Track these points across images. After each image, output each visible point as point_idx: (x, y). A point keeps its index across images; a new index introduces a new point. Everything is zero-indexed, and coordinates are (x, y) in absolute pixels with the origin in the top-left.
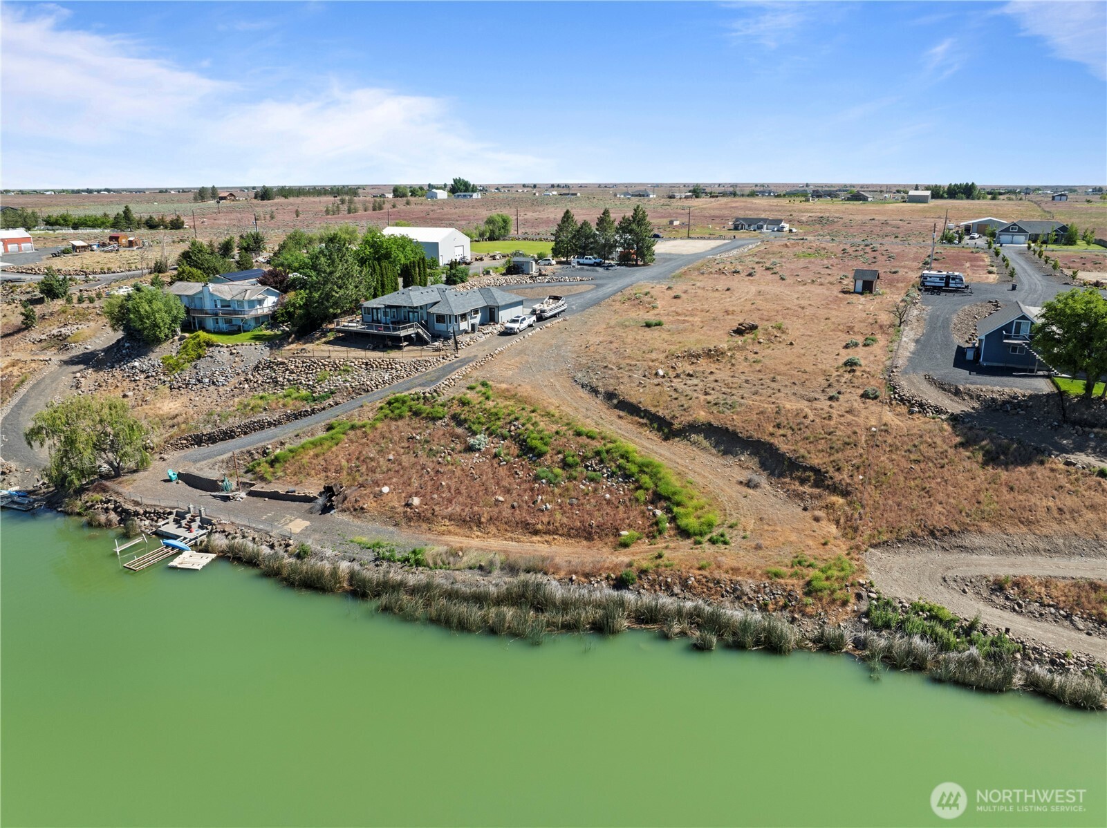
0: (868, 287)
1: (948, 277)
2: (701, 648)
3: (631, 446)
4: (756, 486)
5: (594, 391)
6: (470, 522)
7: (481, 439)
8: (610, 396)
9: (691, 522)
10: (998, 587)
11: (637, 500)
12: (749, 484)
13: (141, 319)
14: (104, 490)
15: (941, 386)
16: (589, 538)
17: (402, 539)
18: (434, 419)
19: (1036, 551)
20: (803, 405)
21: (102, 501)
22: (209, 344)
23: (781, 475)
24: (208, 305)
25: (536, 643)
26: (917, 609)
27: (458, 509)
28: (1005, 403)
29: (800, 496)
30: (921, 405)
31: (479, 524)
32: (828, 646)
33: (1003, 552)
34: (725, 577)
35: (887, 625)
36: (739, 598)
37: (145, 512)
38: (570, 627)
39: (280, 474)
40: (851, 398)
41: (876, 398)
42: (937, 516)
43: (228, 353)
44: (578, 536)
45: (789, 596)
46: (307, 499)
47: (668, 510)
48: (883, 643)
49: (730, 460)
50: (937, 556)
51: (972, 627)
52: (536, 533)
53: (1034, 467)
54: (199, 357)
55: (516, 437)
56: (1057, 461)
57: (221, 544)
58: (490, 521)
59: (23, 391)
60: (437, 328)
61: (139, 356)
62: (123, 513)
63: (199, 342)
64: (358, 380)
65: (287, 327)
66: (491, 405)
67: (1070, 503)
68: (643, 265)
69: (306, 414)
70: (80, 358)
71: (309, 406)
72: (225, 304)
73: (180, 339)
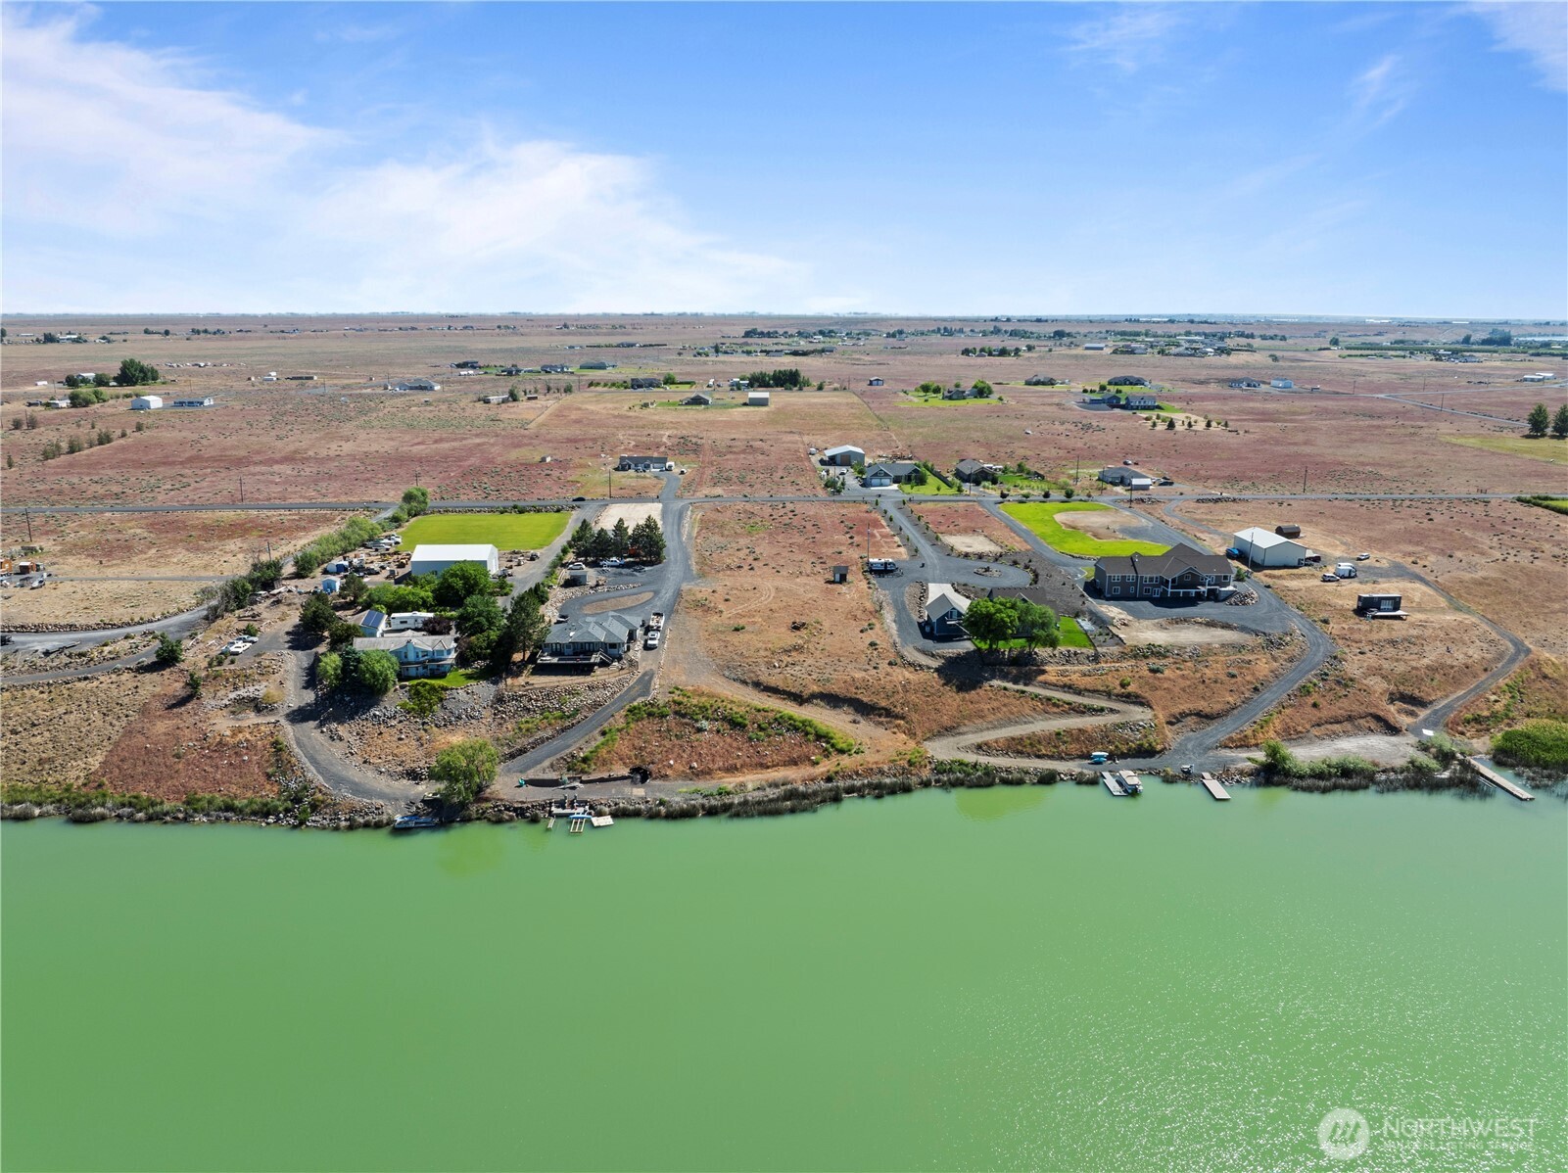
0: (843, 579)
1: (886, 563)
2: (879, 797)
3: (792, 713)
4: (859, 723)
5: (744, 682)
6: (731, 769)
7: (705, 724)
8: (755, 684)
9: (841, 745)
10: (979, 747)
11: (809, 740)
12: (854, 722)
13: (374, 674)
14: (487, 800)
15: (924, 652)
16: (796, 764)
17: (706, 785)
18: (663, 716)
19: (988, 729)
20: (863, 674)
21: (491, 808)
22: (445, 689)
23: (868, 714)
24: (411, 657)
25: (815, 811)
26: (953, 762)
27: (721, 764)
28: (956, 658)
29: (881, 723)
30: (920, 666)
31: (736, 769)
32: (926, 784)
33: (976, 732)
34: (874, 766)
35: (945, 771)
36: (883, 774)
37: (533, 806)
38: (823, 801)
39: (594, 767)
40: (884, 665)
41: (896, 664)
42: (946, 720)
43: (465, 694)
44: (789, 764)
45: (904, 768)
46: (623, 778)
47: (828, 742)
48: (946, 779)
49: (838, 711)
50: (951, 739)
51: (976, 764)
52: (768, 767)
53: (978, 690)
54: (441, 700)
55: (724, 719)
56: (986, 685)
57: (607, 809)
58: (742, 766)
59: (297, 750)
60: (612, 652)
61: (372, 706)
62: (515, 810)
63: (433, 689)
64: (589, 698)
65: (479, 664)
66: (695, 702)
67: (995, 704)
68: (658, 561)
69: (569, 728)
70: (299, 716)
71: (568, 722)
72: (425, 654)
73: (402, 687)
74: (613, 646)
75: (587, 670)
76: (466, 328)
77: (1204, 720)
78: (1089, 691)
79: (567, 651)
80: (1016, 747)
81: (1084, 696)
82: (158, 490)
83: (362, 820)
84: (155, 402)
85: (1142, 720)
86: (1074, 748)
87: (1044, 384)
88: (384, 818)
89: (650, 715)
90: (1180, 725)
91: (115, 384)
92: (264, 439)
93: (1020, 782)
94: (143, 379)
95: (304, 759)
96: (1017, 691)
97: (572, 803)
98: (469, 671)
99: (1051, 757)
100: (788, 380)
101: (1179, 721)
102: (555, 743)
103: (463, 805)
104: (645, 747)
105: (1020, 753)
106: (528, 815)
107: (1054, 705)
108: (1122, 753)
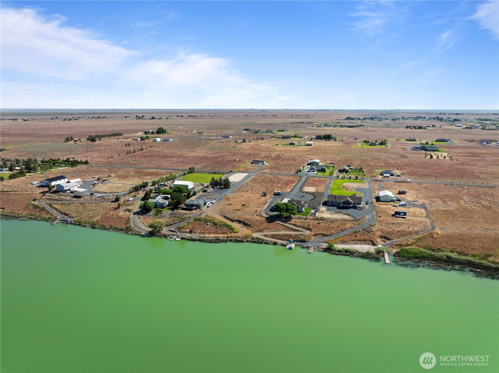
0: (265, 195)
2: (236, 242)
3: (228, 223)
5: (223, 216)
6: (209, 233)
7: (209, 223)
8: (225, 217)
9: (235, 231)
10: (265, 235)
12: (242, 227)
13: (149, 207)
14: (159, 233)
15: (266, 214)
16: (224, 234)
17: (202, 235)
18: (202, 221)
19: (270, 232)
20: (249, 217)
22: (162, 211)
23: (246, 225)
24: (158, 204)
26: (256, 237)
28: (272, 215)
29: (248, 228)
30: (263, 216)
32: (248, 241)
33: (266, 232)
36: (239, 238)
37: (167, 235)
38: (223, 242)
39: (183, 229)
40: (255, 216)
41: (258, 215)
42: (261, 229)
43: (166, 212)
45: (245, 237)
46: (188, 232)
47: (232, 230)
49: (240, 224)
50: (260, 233)
51: (261, 239)
52: (218, 234)
53: (273, 223)
54: (161, 213)
55: (213, 223)
56: (275, 222)
57: (180, 237)
58: (212, 233)
59: (131, 219)
60: (198, 207)
61: (148, 213)
62: (164, 235)
63: (160, 211)
64: (189, 215)
65: (172, 207)
66: (209, 219)
67: (275, 226)
68: (229, 188)
69: (182, 221)
70: (135, 213)
71: (182, 220)
72: (161, 203)
73: (155, 210)
74: (198, 205)
75: (191, 210)
76: (262, 115)
77: (324, 236)
78: (299, 226)
79: (189, 206)
80: (273, 236)
81: (297, 227)
82: (144, 163)
83: (137, 233)
84: (159, 140)
85: (306, 234)
86: (286, 238)
87: (412, 140)
88: (141, 234)
89: (199, 220)
90: (317, 236)
91: (156, 133)
92: (176, 151)
93: (268, 243)
94: (162, 132)
95: (132, 221)
96: (281, 224)
97: (175, 235)
98: (169, 208)
99: (280, 239)
100: (328, 137)
101: (317, 235)
102: (178, 224)
103: (155, 233)
104: (195, 227)
105: (273, 238)
106: (165, 236)
107: (289, 228)
108: (298, 241)
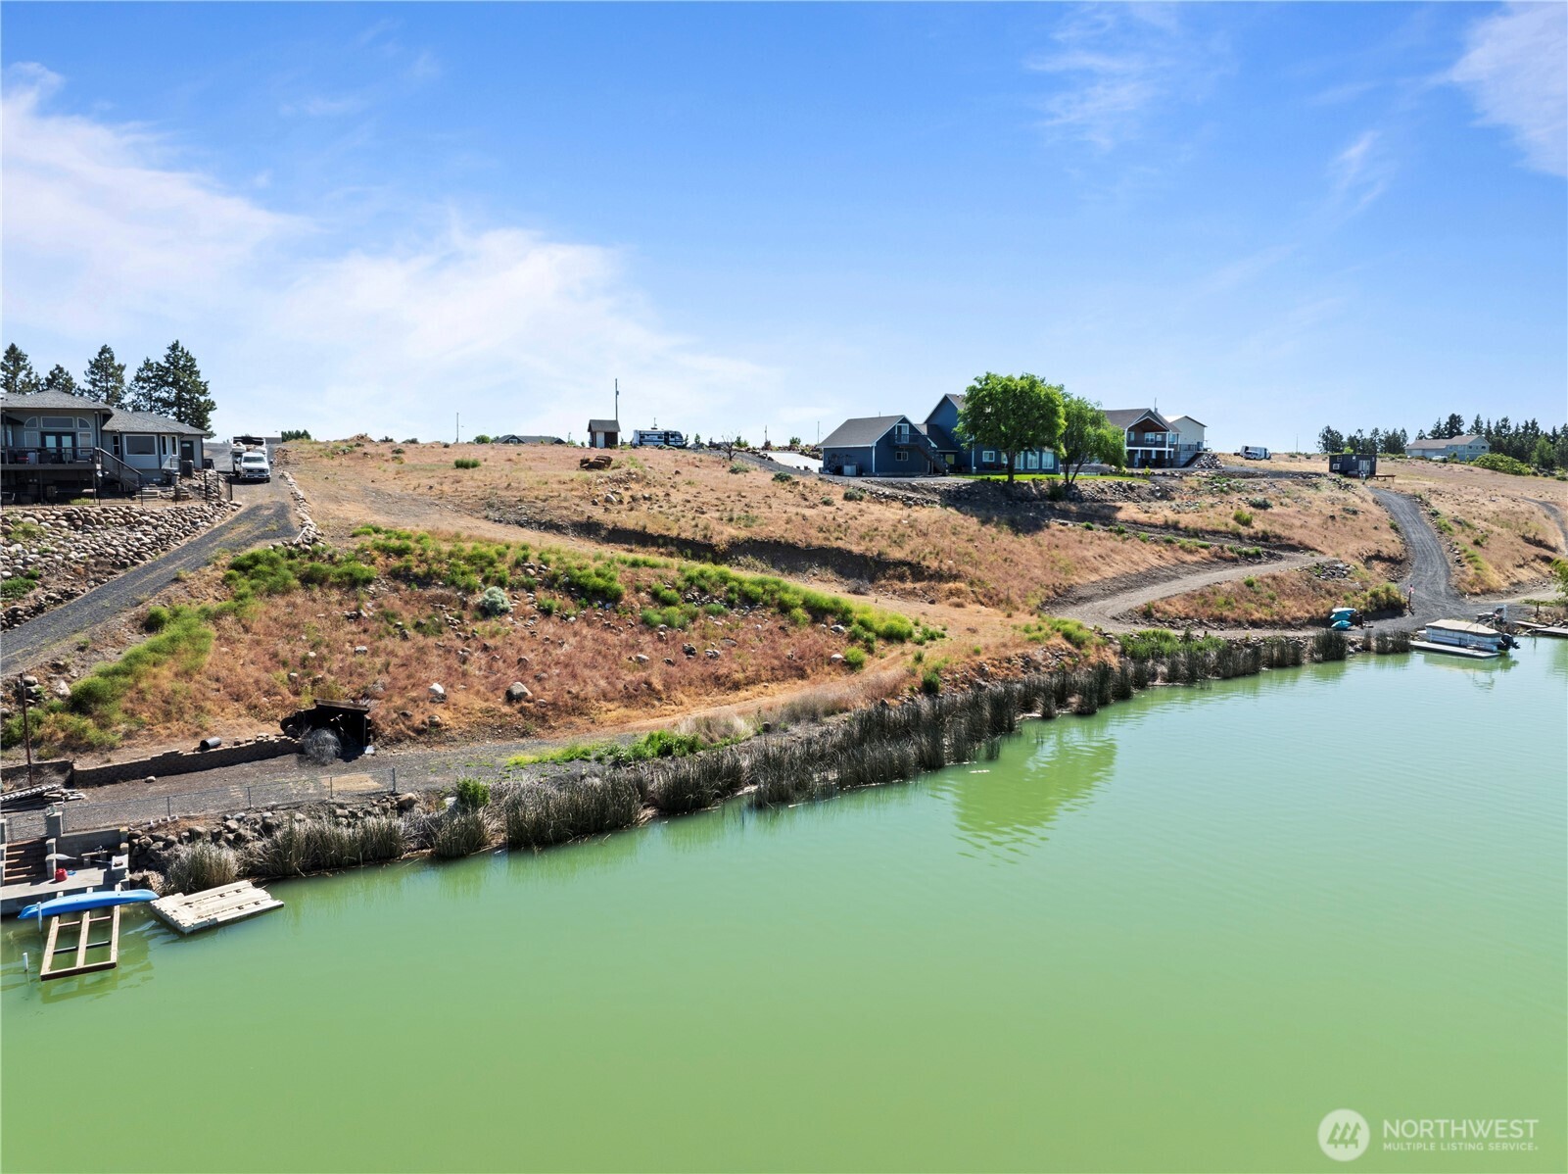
0: (612, 441)
1: (667, 434)
4: (868, 593)
5: (552, 527)
6: (643, 695)
7: (500, 594)
8: (587, 528)
9: (882, 627)
11: (799, 620)
12: (861, 591)
20: (812, 511)
23: (876, 578)
27: (604, 684)
34: (1006, 656)
35: (1148, 655)
40: (838, 502)
42: (1042, 578)
46: (261, 752)
48: (1164, 669)
55: (550, 583)
81: (1204, 538)
85: (1337, 563)
86: (1292, 607)
96: (1112, 531)
104: (322, 659)
